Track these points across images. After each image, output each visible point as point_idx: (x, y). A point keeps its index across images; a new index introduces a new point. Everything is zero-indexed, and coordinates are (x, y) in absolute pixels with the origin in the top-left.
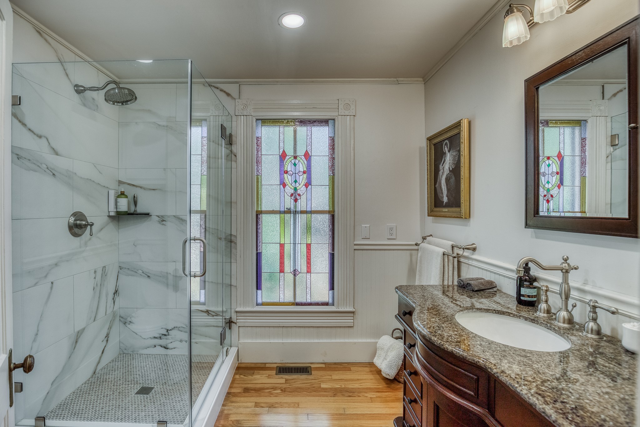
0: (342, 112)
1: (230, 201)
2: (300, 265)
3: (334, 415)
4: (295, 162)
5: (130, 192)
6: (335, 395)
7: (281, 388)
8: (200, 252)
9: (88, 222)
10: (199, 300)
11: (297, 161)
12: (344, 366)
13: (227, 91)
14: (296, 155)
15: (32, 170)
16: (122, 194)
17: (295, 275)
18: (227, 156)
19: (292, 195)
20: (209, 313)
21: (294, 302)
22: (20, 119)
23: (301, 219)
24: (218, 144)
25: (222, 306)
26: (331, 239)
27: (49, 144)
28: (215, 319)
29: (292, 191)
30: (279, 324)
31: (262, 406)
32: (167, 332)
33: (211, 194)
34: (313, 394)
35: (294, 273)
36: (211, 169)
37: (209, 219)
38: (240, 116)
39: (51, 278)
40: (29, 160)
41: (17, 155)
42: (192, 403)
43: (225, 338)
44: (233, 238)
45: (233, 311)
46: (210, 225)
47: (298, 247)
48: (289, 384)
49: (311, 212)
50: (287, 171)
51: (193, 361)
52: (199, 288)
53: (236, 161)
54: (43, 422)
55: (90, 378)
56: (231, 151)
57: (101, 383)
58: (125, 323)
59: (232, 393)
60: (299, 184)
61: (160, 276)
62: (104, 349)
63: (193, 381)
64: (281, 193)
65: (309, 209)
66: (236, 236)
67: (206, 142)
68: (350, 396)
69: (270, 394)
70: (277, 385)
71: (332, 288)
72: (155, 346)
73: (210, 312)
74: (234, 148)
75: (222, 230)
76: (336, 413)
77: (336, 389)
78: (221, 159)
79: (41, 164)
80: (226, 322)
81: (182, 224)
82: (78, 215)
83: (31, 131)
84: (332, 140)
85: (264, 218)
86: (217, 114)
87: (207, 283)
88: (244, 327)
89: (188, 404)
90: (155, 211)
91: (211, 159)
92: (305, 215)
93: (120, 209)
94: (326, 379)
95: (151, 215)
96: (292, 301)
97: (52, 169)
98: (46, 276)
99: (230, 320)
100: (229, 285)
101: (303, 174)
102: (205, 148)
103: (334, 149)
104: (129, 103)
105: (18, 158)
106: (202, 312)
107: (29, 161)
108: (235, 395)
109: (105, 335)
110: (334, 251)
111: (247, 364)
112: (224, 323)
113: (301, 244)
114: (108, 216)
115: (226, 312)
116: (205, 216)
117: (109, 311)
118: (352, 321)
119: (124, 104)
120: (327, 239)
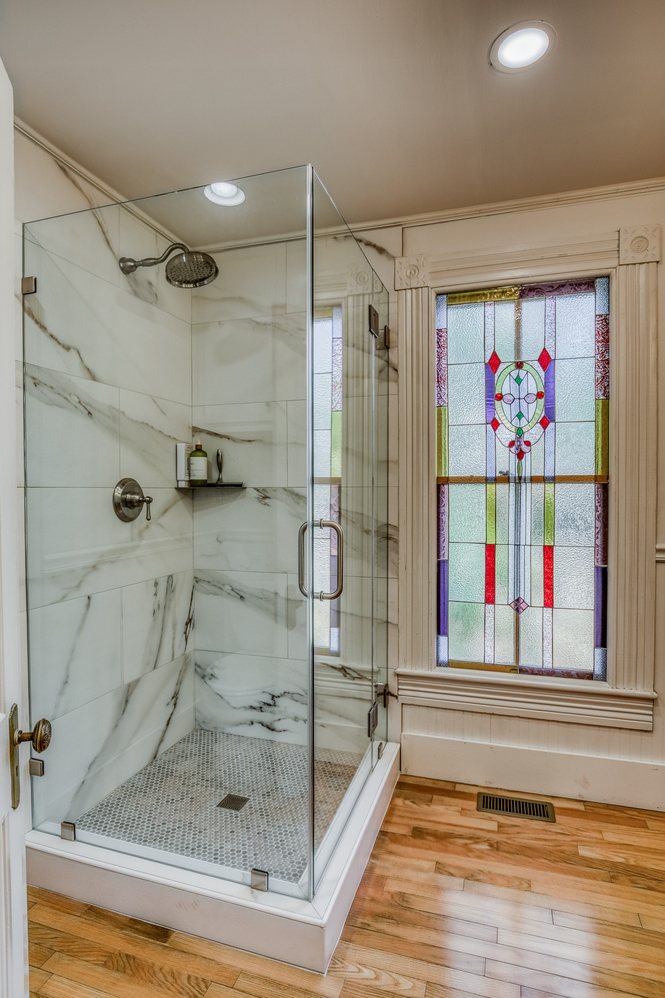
0: (627, 256)
1: (386, 459)
2: (529, 589)
3: (614, 925)
4: (518, 375)
5: (211, 445)
6: (613, 879)
7: (489, 840)
8: (331, 556)
9: (143, 497)
10: (327, 645)
11: (522, 373)
12: (630, 814)
13: (379, 244)
14: (521, 361)
15: (57, 406)
16: (199, 450)
17: (517, 610)
18: (381, 371)
19: (512, 444)
20: (345, 671)
21: (515, 664)
22: (36, 318)
23: (532, 493)
24: (363, 350)
25: (371, 660)
26: (599, 536)
27: (82, 361)
28: (356, 684)
29: (513, 436)
30: (484, 708)
31: (450, 873)
32: (273, 699)
33: (350, 446)
34: (561, 867)
35: (517, 605)
36: (350, 399)
37: (347, 495)
38: (405, 290)
39: (86, 590)
40: (52, 388)
41: (34, 378)
42: (316, 841)
43: (375, 725)
44: (391, 531)
45: (391, 672)
46: (349, 505)
47: (525, 551)
48: (507, 835)
49: (554, 480)
50: (501, 394)
51: (316, 758)
52: (328, 624)
53: (397, 381)
54: (73, 832)
55: (147, 766)
56: (388, 362)
57: (164, 776)
58: (203, 677)
59: (390, 834)
60: (528, 422)
61: (261, 598)
62: (170, 719)
63: (317, 798)
64: (489, 441)
65: (549, 473)
66: (396, 528)
67: (341, 348)
68: (650, 889)
69: (468, 851)
70: (480, 833)
71: (602, 641)
72: (252, 723)
73: (348, 671)
74: (393, 355)
75: (370, 514)
76: (621, 922)
77: (615, 865)
78: (369, 377)
79: (70, 395)
80: (378, 692)
81: (298, 503)
82: (128, 485)
83: (54, 338)
84: (605, 321)
85: (453, 492)
86: (360, 291)
87: (342, 616)
88: (412, 706)
89: (307, 843)
90: (252, 482)
91: (350, 380)
92: (542, 485)
93: (194, 476)
94: (590, 837)
95: (245, 488)
96: (511, 664)
97: (87, 404)
98: (78, 586)
99: (385, 690)
100: (385, 622)
101: (536, 399)
102: (338, 359)
103: (608, 342)
104: (206, 282)
105: (34, 383)
106: (332, 669)
107: (51, 390)
108: (396, 839)
109: (172, 695)
110: (606, 564)
111: (418, 779)
112: (374, 693)
113: (531, 545)
114: (175, 488)
115: (378, 672)
116: (340, 488)
117: (178, 653)
118: (650, 719)
119: (198, 285)
120: (589, 538)
